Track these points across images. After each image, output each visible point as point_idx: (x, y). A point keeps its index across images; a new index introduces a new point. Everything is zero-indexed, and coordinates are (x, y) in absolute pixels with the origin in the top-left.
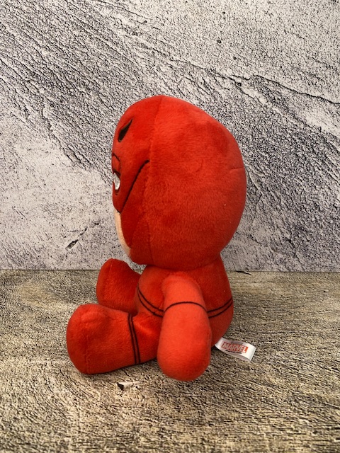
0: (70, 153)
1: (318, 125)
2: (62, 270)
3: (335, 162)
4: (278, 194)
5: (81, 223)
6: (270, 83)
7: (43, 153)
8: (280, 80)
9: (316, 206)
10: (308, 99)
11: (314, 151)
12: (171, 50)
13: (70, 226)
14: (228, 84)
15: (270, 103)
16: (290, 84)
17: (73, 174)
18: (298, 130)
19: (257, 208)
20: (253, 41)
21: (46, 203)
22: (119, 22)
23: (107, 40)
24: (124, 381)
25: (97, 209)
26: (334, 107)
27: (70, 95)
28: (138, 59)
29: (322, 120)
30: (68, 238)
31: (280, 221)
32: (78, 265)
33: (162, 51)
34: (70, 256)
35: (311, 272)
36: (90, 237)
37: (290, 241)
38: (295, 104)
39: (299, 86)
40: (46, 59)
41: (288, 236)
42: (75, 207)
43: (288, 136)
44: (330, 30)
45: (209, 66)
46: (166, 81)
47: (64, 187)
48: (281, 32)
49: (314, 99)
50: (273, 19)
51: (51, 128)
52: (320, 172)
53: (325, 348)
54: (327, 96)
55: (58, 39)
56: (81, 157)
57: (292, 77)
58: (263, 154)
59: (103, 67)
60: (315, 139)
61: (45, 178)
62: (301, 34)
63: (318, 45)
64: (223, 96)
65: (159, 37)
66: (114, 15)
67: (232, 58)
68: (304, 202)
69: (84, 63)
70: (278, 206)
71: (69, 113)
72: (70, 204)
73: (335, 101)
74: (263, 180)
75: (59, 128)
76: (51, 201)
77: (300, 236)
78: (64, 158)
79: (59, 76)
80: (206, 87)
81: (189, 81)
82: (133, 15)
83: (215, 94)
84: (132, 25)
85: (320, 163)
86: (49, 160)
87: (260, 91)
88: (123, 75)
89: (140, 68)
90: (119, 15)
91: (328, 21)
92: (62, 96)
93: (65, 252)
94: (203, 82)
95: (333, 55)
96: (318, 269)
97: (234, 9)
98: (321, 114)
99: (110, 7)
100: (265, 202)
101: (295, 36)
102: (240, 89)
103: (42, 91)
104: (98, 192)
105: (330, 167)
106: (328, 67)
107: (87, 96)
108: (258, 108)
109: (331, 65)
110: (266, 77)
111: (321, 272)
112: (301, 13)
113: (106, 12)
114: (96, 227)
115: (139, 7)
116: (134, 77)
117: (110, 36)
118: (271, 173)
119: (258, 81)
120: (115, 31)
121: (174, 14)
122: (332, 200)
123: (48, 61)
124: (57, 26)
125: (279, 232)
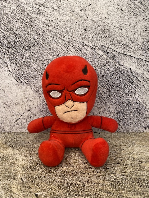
0: (17, 78)
1: (129, 67)
2: (12, 132)
3: (137, 84)
4: (112, 98)
5: (21, 110)
6: (108, 49)
7: (4, 78)
8: (113, 48)
9: (129, 103)
10: (125, 56)
11: (127, 79)
12: (64, 33)
13: (16, 111)
14: (89, 49)
15: (108, 57)
16: (117, 49)
17: (18, 88)
18: (121, 69)
19: (103, 103)
20: (101, 30)
21: (5, 101)
22: (40, 20)
23: (35, 28)
24: (38, 192)
25: (29, 104)
26: (136, 60)
27: (17, 52)
28: (49, 37)
29: (131, 65)
30: (16, 117)
31: (113, 110)
32: (20, 130)
33: (60, 33)
34: (16, 126)
35: (127, 132)
36: (26, 117)
37: (117, 118)
38: (119, 58)
39: (121, 50)
40: (6, 36)
41: (117, 116)
42: (19, 103)
43: (116, 72)
44: (134, 27)
45: (81, 41)
46: (61, 47)
47: (14, 94)
48: (113, 27)
49: (127, 56)
50: (109, 21)
51: (8, 67)
52: (131, 88)
53: (134, 172)
54: (133, 55)
55: (12, 27)
56: (22, 80)
57: (118, 46)
58: (105, 80)
59: (33, 40)
60: (128, 73)
61: (5, 89)
62: (122, 28)
63: (129, 33)
64: (87, 54)
65: (59, 27)
66: (38, 17)
67: (91, 37)
68: (123, 101)
69: (24, 38)
70: (112, 103)
71: (16, 60)
72: (16, 102)
73: (136, 57)
74: (105, 91)
75: (12, 67)
76: (8, 100)
77: (122, 116)
78: (14, 80)
79: (12, 43)
80: (80, 50)
81: (72, 47)
82: (47, 17)
83: (83, 53)
84: (46, 22)
85: (130, 84)
86: (7, 81)
87: (104, 52)
88: (42, 43)
89: (50, 41)
90: (40, 17)
91: (133, 22)
92: (13, 53)
93: (14, 124)
94: (78, 48)
95: (135, 37)
96: (130, 131)
97: (92, 16)
98: (131, 63)
99: (36, 13)
100: (106, 101)
101: (119, 29)
102: (95, 51)
103: (4, 50)
104: (30, 96)
105: (135, 86)
106: (133, 42)
107: (25, 53)
108: (103, 60)
109: (135, 41)
110: (106, 46)
111: (131, 132)
112: (121, 19)
113: (34, 16)
114: (29, 112)
115: (49, 14)
116: (47, 45)
117: (36, 26)
118: (109, 88)
119: (103, 48)
120: (38, 24)
121: (65, 17)
122: (136, 100)
123: (7, 37)
124: (12, 21)
125: (113, 114)
